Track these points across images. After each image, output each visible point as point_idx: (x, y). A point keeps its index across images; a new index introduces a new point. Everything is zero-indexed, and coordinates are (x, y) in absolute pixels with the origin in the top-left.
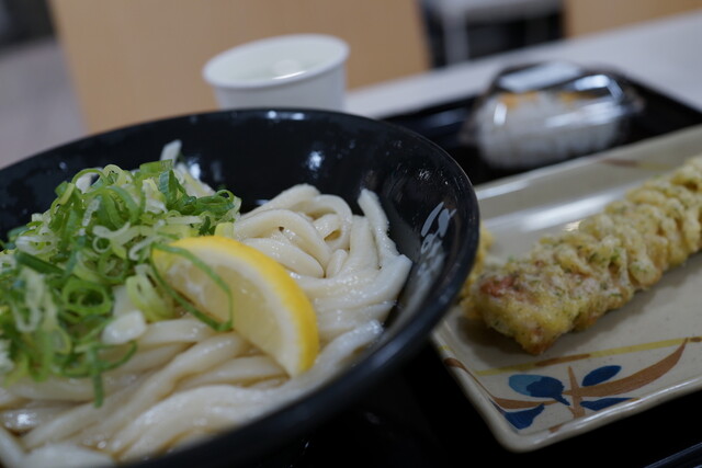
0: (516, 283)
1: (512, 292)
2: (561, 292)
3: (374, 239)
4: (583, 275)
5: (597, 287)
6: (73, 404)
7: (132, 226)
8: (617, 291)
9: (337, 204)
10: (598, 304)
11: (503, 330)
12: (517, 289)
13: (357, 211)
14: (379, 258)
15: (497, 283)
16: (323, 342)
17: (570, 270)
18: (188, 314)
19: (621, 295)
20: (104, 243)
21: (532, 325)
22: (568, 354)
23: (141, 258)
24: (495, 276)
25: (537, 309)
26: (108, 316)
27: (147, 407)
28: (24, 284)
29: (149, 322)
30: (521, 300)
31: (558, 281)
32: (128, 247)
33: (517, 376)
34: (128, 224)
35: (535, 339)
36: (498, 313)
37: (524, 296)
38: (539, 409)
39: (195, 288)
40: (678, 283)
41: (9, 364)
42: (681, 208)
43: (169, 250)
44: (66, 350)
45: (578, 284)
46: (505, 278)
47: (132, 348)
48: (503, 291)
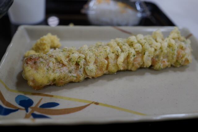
2: (49, 69)
4: (64, 65)
5: (67, 71)
8: (75, 75)
10: (64, 78)
17: (59, 62)
19: (76, 77)
22: (46, 93)
25: (36, 72)
31: (51, 64)
33: (21, 95)
37: (34, 66)
38: (17, 110)
40: (109, 80)
42: (120, 50)
45: (59, 68)
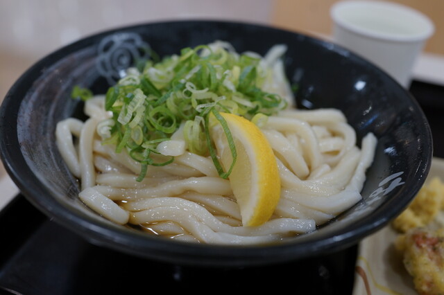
0: (437, 246)
1: (430, 250)
3: (355, 168)
6: (130, 172)
7: (208, 91)
9: (350, 134)
11: (409, 269)
12: (435, 250)
13: (359, 144)
14: (349, 183)
15: (425, 238)
16: (276, 215)
18: (210, 157)
20: (189, 94)
21: (427, 278)
23: (202, 112)
24: (427, 233)
25: (438, 270)
26: (169, 136)
27: (162, 196)
28: (133, 96)
29: (188, 150)
30: (431, 259)
32: (200, 102)
34: (207, 89)
35: (425, 288)
36: (412, 258)
37: (435, 257)
39: (222, 145)
41: (109, 134)
43: (217, 116)
44: (139, 143)
46: (433, 238)
47: (170, 160)
48: (424, 246)
